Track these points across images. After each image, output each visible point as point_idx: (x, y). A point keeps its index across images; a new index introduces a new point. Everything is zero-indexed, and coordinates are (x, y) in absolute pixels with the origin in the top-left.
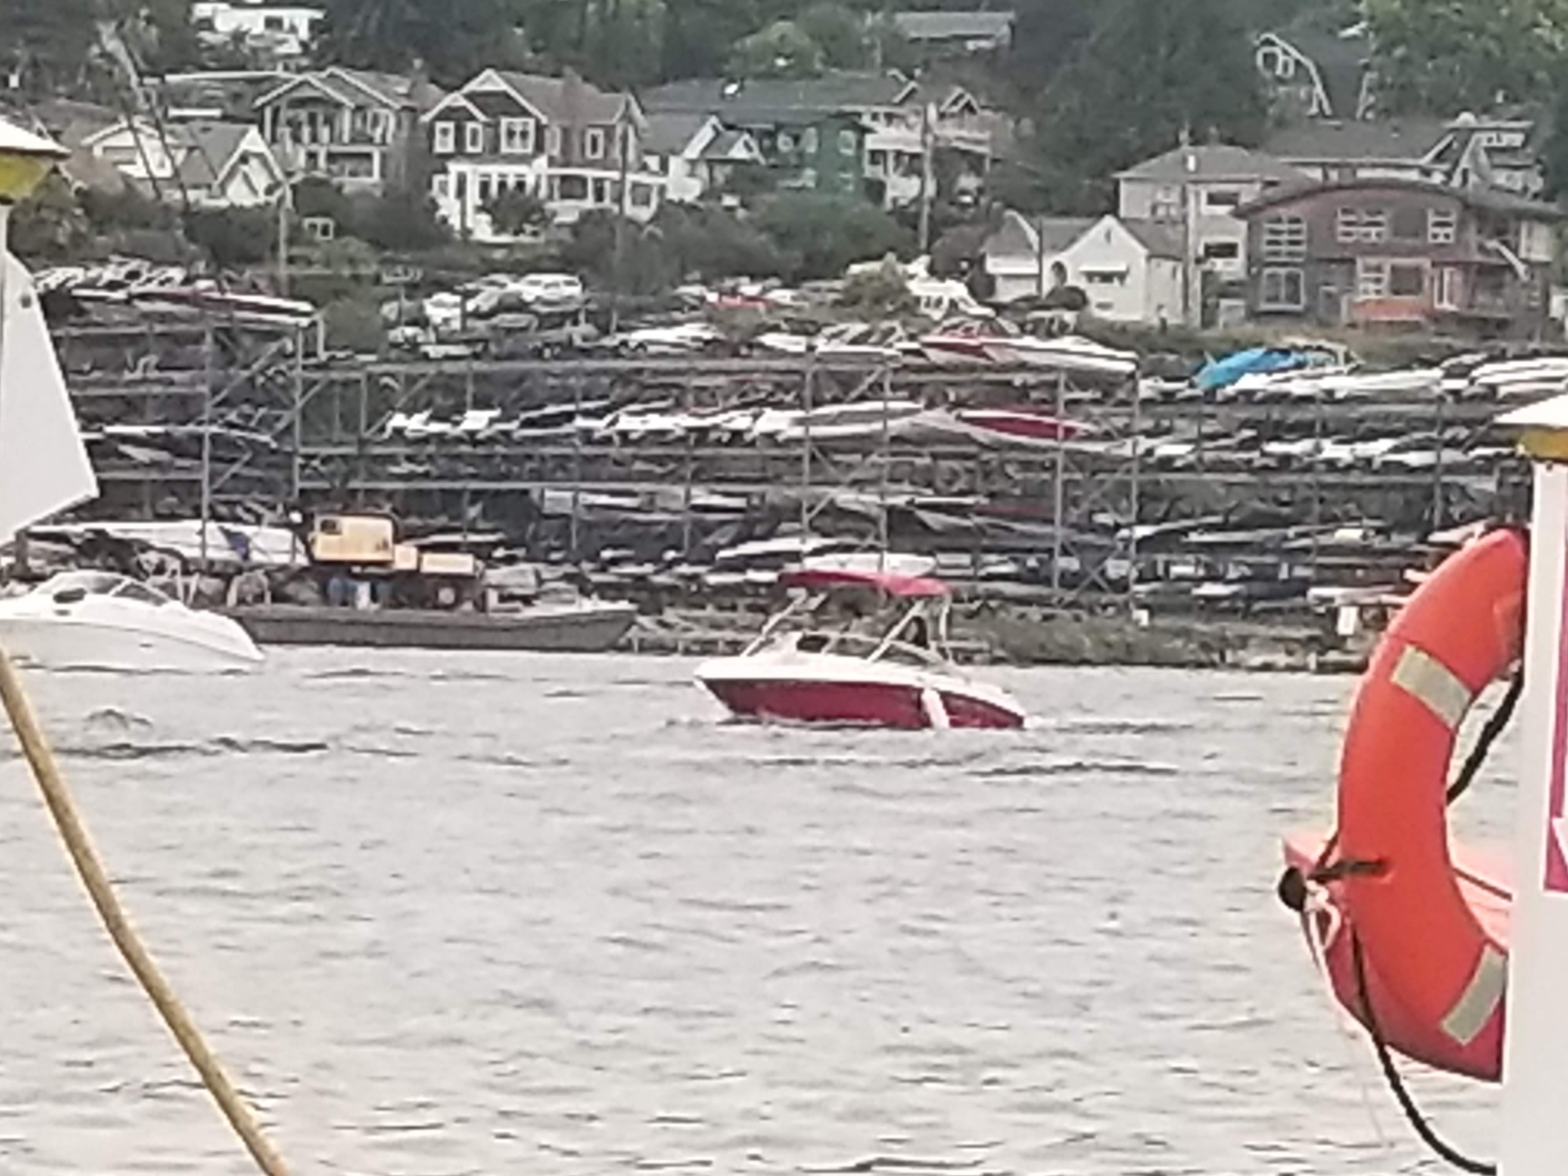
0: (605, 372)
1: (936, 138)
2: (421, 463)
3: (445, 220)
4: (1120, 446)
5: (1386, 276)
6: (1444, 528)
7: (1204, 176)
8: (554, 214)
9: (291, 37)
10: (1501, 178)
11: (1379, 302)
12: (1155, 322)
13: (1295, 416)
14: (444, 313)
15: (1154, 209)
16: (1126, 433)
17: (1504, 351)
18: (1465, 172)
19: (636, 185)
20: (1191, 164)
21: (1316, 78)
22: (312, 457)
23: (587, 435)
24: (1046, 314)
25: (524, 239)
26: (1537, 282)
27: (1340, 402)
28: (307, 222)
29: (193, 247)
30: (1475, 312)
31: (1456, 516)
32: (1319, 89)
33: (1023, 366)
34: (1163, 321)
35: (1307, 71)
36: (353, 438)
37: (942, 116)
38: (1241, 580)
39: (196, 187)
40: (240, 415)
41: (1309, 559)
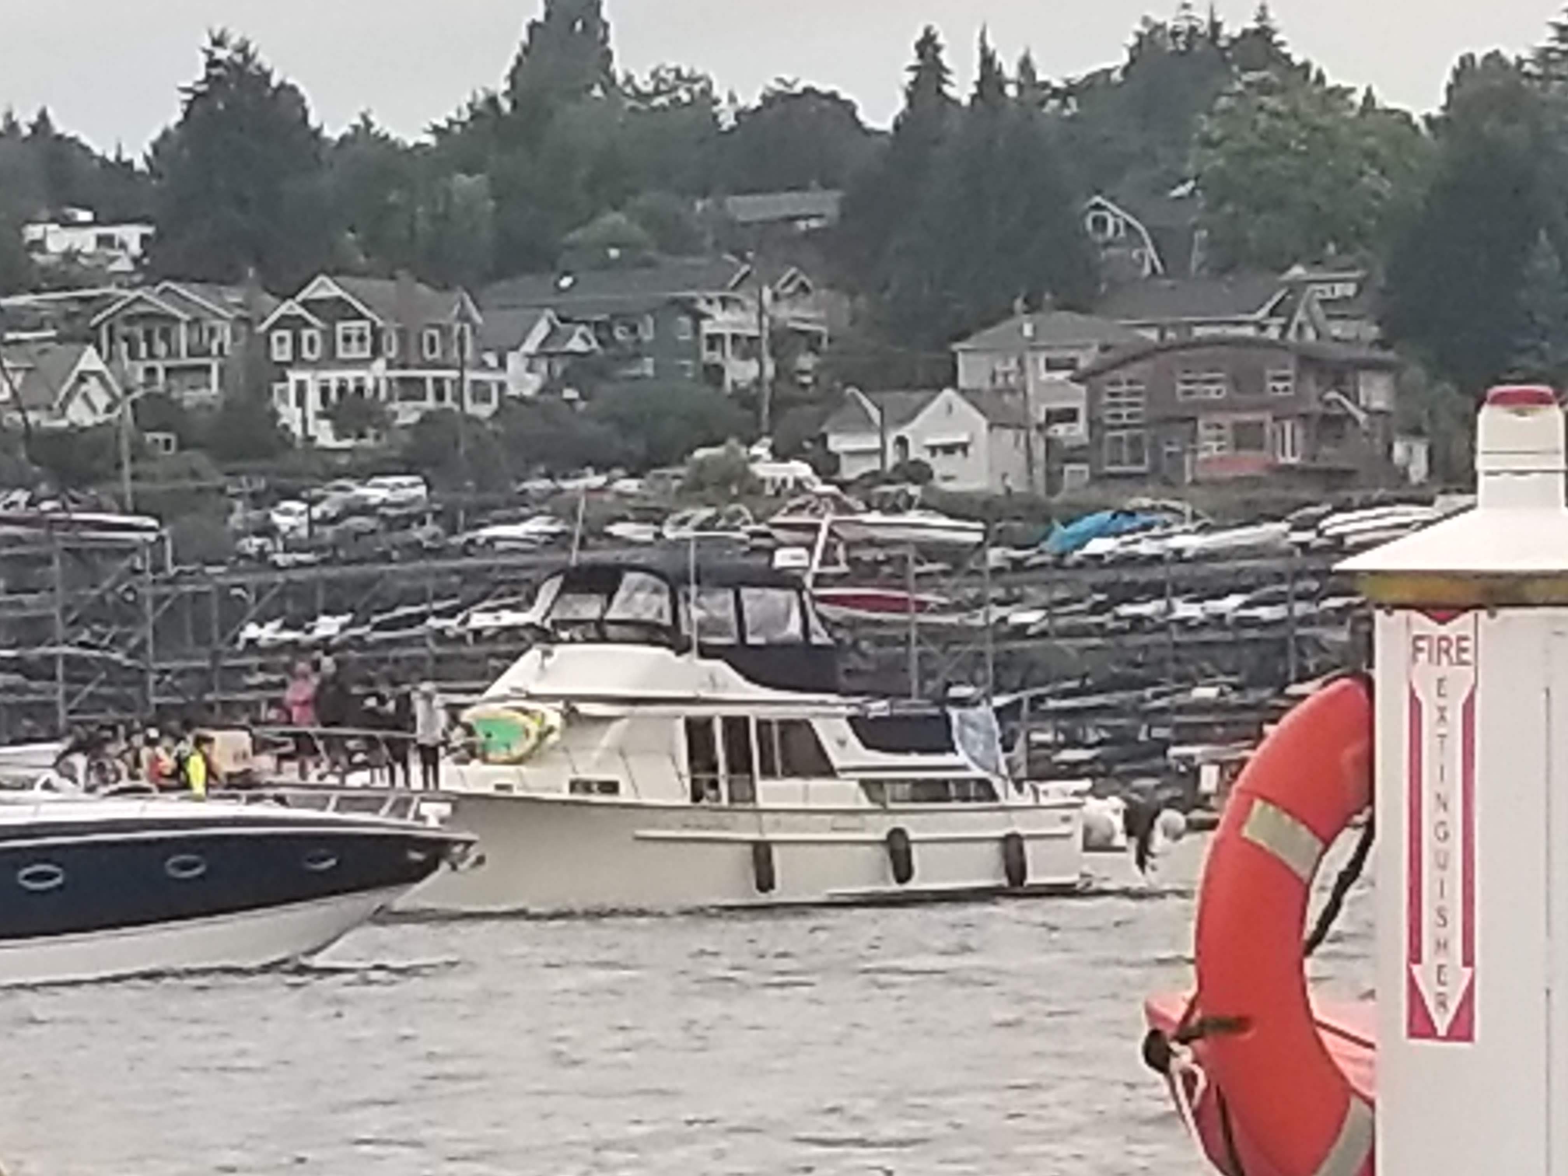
0: (457, 571)
1: (772, 320)
2: (275, 672)
3: (286, 427)
4: (975, 616)
5: (1227, 432)
6: (1300, 680)
7: (1041, 343)
8: (395, 415)
9: (121, 253)
10: (1336, 329)
11: (1221, 459)
12: (1001, 491)
13: (1143, 576)
14: (290, 520)
15: (993, 379)
16: (978, 603)
17: (1349, 500)
18: (1300, 327)
19: (475, 383)
20: (1028, 331)
21: (1148, 241)
22: (166, 672)
23: (440, 635)
24: (891, 489)
25: (368, 442)
26: (1379, 430)
27: (1188, 561)
28: (149, 437)
29: (36, 469)
30: (1321, 464)
31: (1312, 669)
32: (1151, 251)
33: (871, 542)
34: (1009, 491)
35: (1138, 233)
36: (203, 650)
37: (776, 297)
38: (1101, 743)
39: (34, 408)
40: (94, 634)
41: (1167, 718)
